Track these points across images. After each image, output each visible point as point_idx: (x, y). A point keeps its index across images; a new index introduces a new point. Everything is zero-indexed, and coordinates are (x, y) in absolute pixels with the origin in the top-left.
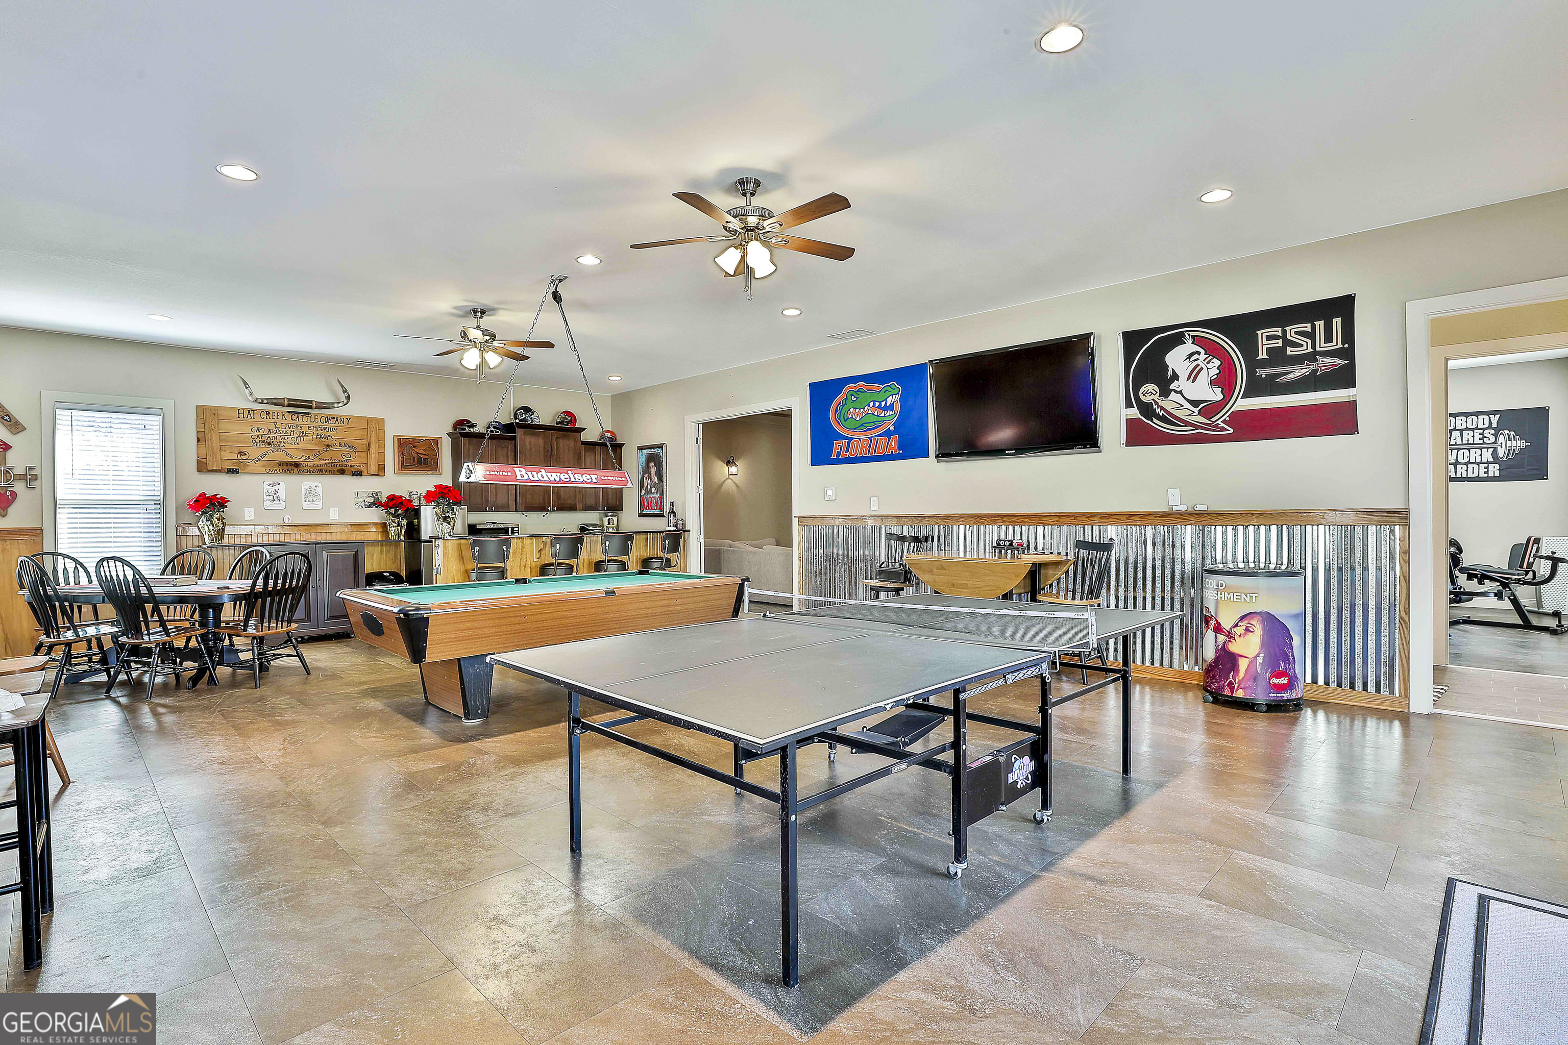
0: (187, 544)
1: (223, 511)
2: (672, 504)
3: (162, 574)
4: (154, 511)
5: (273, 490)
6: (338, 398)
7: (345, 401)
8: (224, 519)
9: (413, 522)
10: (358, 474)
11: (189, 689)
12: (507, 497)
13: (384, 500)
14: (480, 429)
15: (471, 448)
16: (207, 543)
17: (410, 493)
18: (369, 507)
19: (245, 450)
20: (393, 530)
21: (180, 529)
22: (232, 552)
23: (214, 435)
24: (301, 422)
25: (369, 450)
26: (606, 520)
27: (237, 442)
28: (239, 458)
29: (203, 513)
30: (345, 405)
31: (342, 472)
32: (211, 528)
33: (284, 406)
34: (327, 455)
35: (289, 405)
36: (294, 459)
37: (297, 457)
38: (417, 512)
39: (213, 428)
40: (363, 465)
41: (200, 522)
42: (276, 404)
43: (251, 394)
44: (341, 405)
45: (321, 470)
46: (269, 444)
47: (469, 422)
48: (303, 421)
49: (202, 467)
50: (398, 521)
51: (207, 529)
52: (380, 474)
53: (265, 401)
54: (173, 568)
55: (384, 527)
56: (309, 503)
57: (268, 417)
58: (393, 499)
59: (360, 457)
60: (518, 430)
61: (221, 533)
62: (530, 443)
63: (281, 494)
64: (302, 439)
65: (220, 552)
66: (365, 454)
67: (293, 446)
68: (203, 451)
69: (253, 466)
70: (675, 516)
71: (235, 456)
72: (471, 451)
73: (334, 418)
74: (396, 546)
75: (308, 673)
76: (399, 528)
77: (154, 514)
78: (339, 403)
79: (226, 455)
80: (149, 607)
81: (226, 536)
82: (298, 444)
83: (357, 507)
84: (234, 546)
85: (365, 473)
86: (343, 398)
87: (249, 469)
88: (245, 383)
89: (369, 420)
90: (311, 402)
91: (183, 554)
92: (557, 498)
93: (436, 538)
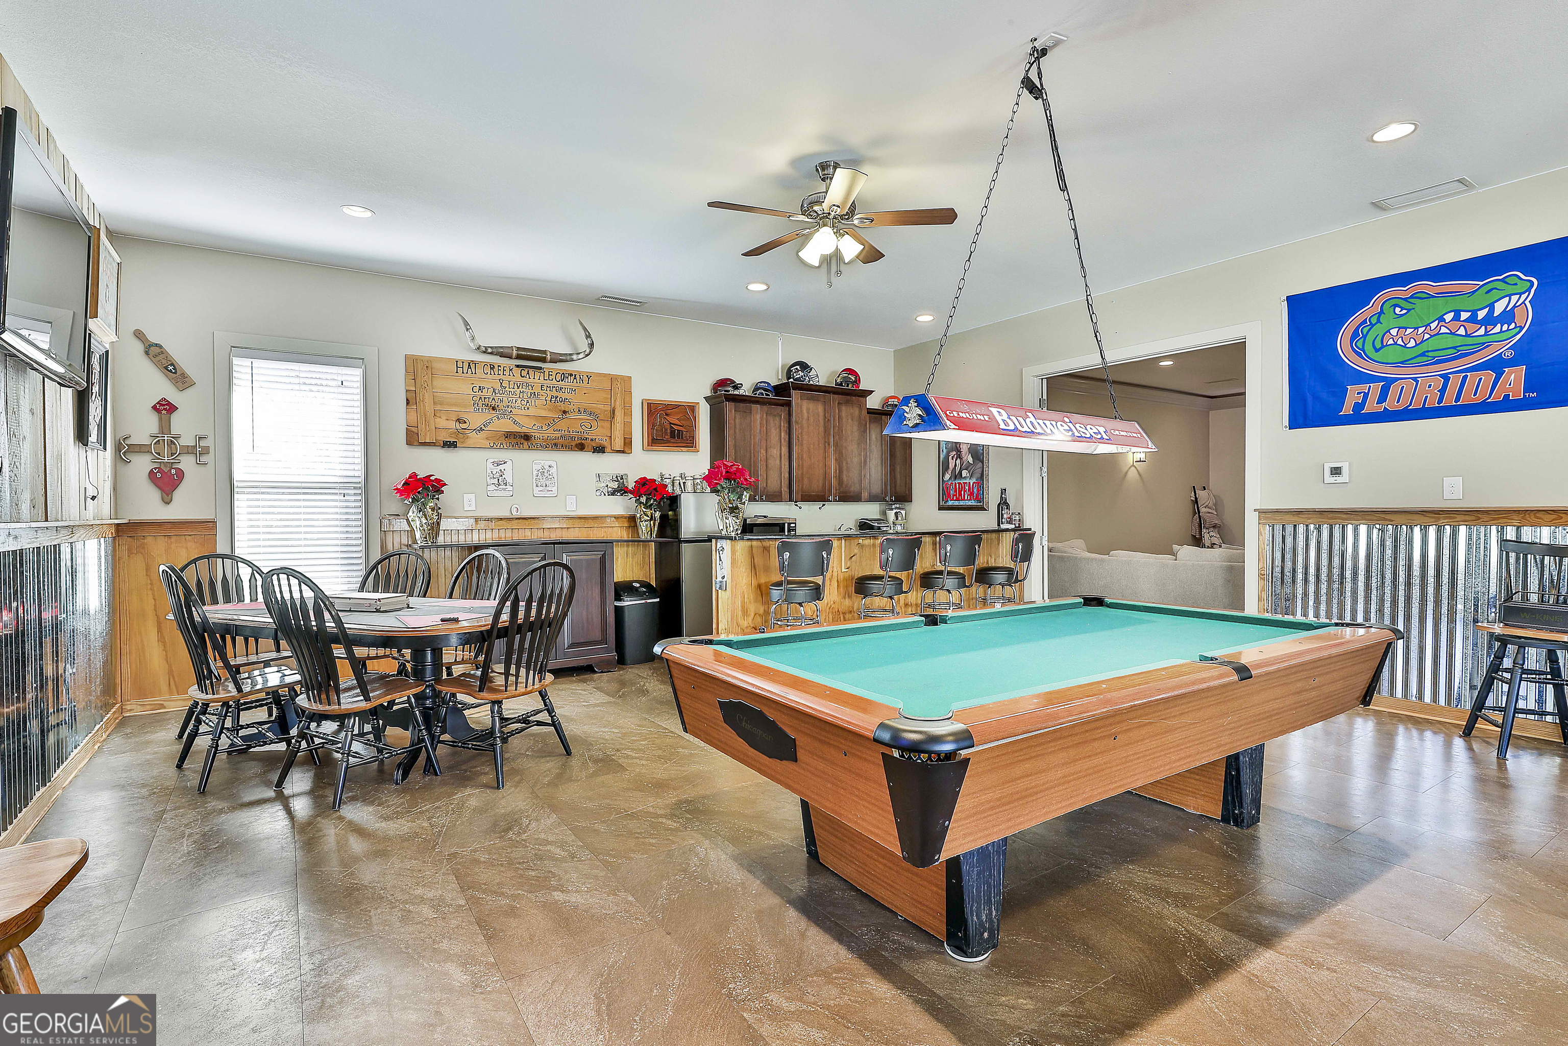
0: (395, 543)
1: (438, 499)
2: (1003, 491)
3: (362, 589)
4: (353, 498)
5: (498, 470)
6: (575, 348)
7: (588, 351)
8: (440, 508)
9: (668, 515)
10: (600, 450)
11: (397, 784)
12: (779, 482)
13: (631, 485)
14: (746, 390)
15: (738, 416)
16: (419, 542)
17: (662, 476)
18: (613, 494)
19: (464, 416)
20: (644, 527)
21: (386, 522)
22: (448, 553)
23: (426, 395)
24: (532, 380)
25: (613, 417)
26: (891, 515)
27: (455, 405)
28: (458, 427)
29: (414, 500)
30: (587, 355)
31: (581, 447)
32: (424, 521)
33: (511, 358)
34: (563, 425)
35: (519, 357)
36: (524, 430)
37: (526, 426)
38: (674, 501)
39: (426, 385)
40: (606, 438)
41: (410, 513)
42: (502, 355)
43: (473, 339)
44: (581, 356)
45: (556, 445)
46: (494, 409)
47: (733, 382)
48: (536, 379)
49: (413, 439)
50: (652, 513)
51: (418, 523)
52: (626, 450)
53: (490, 350)
54: (377, 576)
55: (632, 521)
56: (541, 489)
57: (492, 373)
58: (644, 485)
59: (603, 427)
60: (793, 392)
61: (434, 528)
62: (808, 410)
63: (508, 476)
64: (533, 403)
65: (433, 554)
66: (607, 424)
67: (523, 412)
68: (413, 417)
69: (475, 439)
70: (1008, 508)
71: (452, 425)
72: (737, 421)
73: (571, 375)
74: (645, 547)
75: (568, 753)
76: (652, 522)
77: (355, 502)
78: (579, 354)
79: (442, 422)
80: (339, 651)
81: (441, 532)
82: (528, 409)
83: (598, 494)
84: (451, 546)
85: (607, 450)
86: (584, 346)
87: (469, 442)
88: (466, 324)
89: (613, 379)
90: (545, 352)
91: (388, 557)
92: (839, 484)
93: (717, 538)
